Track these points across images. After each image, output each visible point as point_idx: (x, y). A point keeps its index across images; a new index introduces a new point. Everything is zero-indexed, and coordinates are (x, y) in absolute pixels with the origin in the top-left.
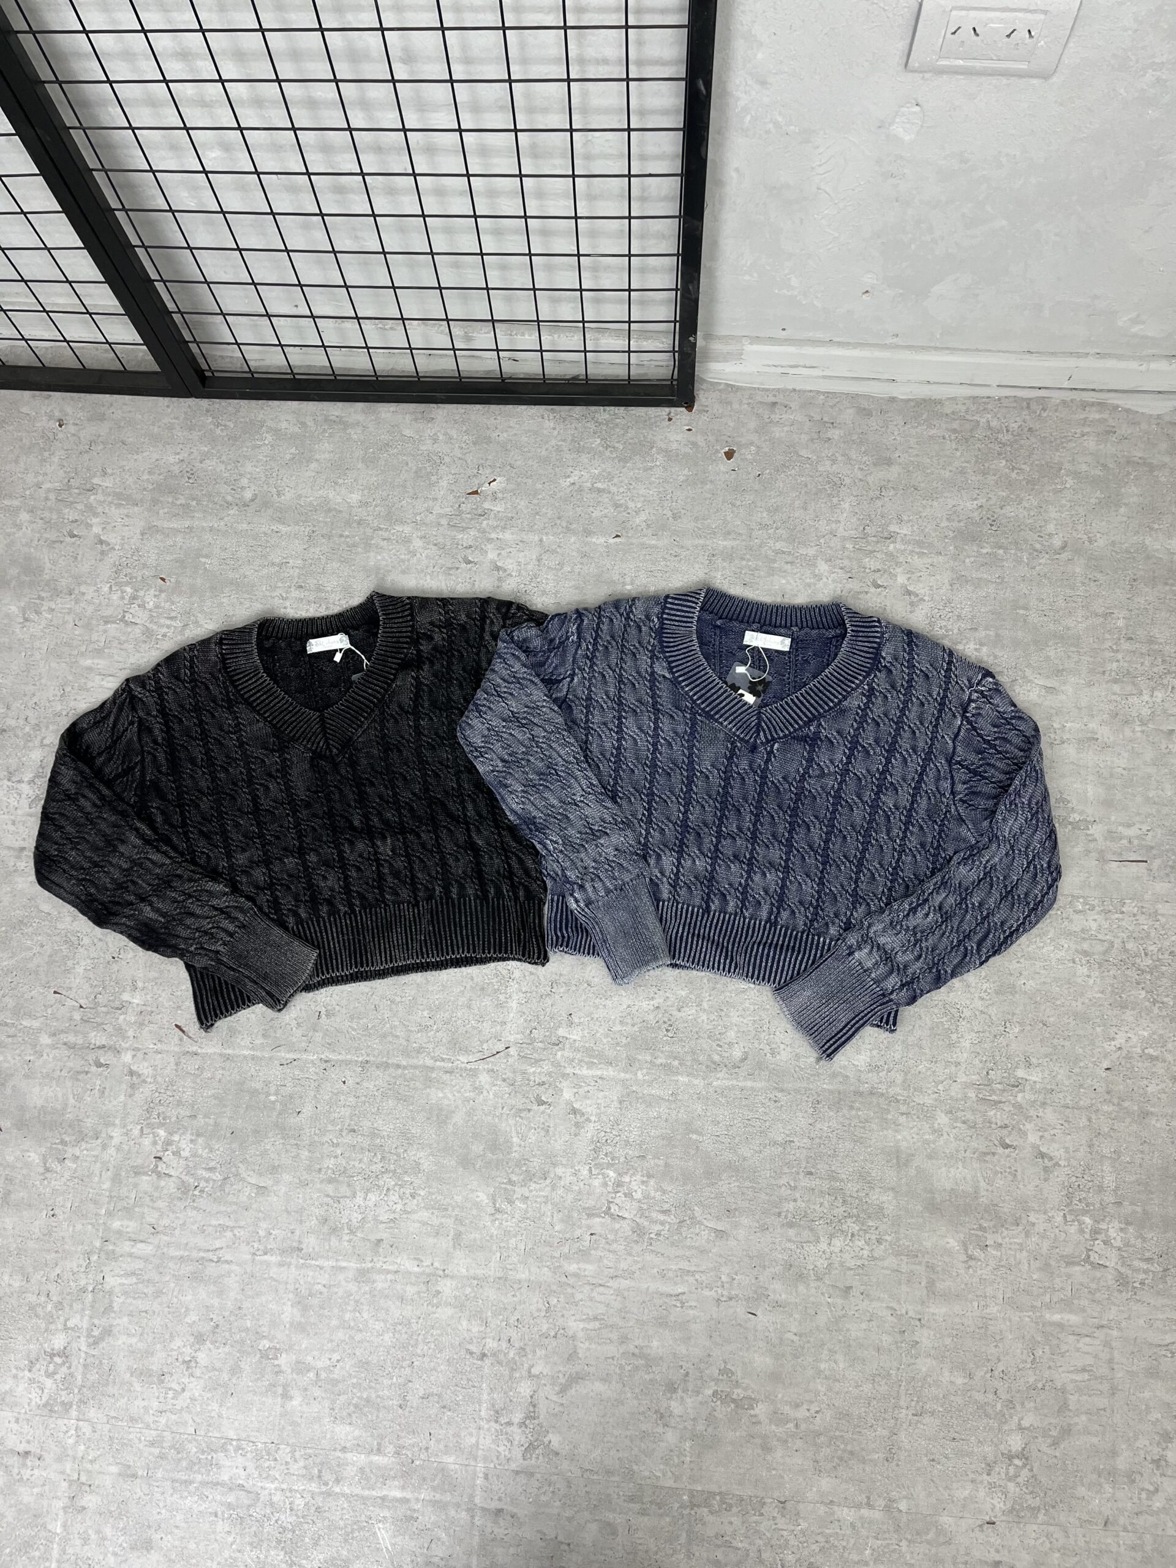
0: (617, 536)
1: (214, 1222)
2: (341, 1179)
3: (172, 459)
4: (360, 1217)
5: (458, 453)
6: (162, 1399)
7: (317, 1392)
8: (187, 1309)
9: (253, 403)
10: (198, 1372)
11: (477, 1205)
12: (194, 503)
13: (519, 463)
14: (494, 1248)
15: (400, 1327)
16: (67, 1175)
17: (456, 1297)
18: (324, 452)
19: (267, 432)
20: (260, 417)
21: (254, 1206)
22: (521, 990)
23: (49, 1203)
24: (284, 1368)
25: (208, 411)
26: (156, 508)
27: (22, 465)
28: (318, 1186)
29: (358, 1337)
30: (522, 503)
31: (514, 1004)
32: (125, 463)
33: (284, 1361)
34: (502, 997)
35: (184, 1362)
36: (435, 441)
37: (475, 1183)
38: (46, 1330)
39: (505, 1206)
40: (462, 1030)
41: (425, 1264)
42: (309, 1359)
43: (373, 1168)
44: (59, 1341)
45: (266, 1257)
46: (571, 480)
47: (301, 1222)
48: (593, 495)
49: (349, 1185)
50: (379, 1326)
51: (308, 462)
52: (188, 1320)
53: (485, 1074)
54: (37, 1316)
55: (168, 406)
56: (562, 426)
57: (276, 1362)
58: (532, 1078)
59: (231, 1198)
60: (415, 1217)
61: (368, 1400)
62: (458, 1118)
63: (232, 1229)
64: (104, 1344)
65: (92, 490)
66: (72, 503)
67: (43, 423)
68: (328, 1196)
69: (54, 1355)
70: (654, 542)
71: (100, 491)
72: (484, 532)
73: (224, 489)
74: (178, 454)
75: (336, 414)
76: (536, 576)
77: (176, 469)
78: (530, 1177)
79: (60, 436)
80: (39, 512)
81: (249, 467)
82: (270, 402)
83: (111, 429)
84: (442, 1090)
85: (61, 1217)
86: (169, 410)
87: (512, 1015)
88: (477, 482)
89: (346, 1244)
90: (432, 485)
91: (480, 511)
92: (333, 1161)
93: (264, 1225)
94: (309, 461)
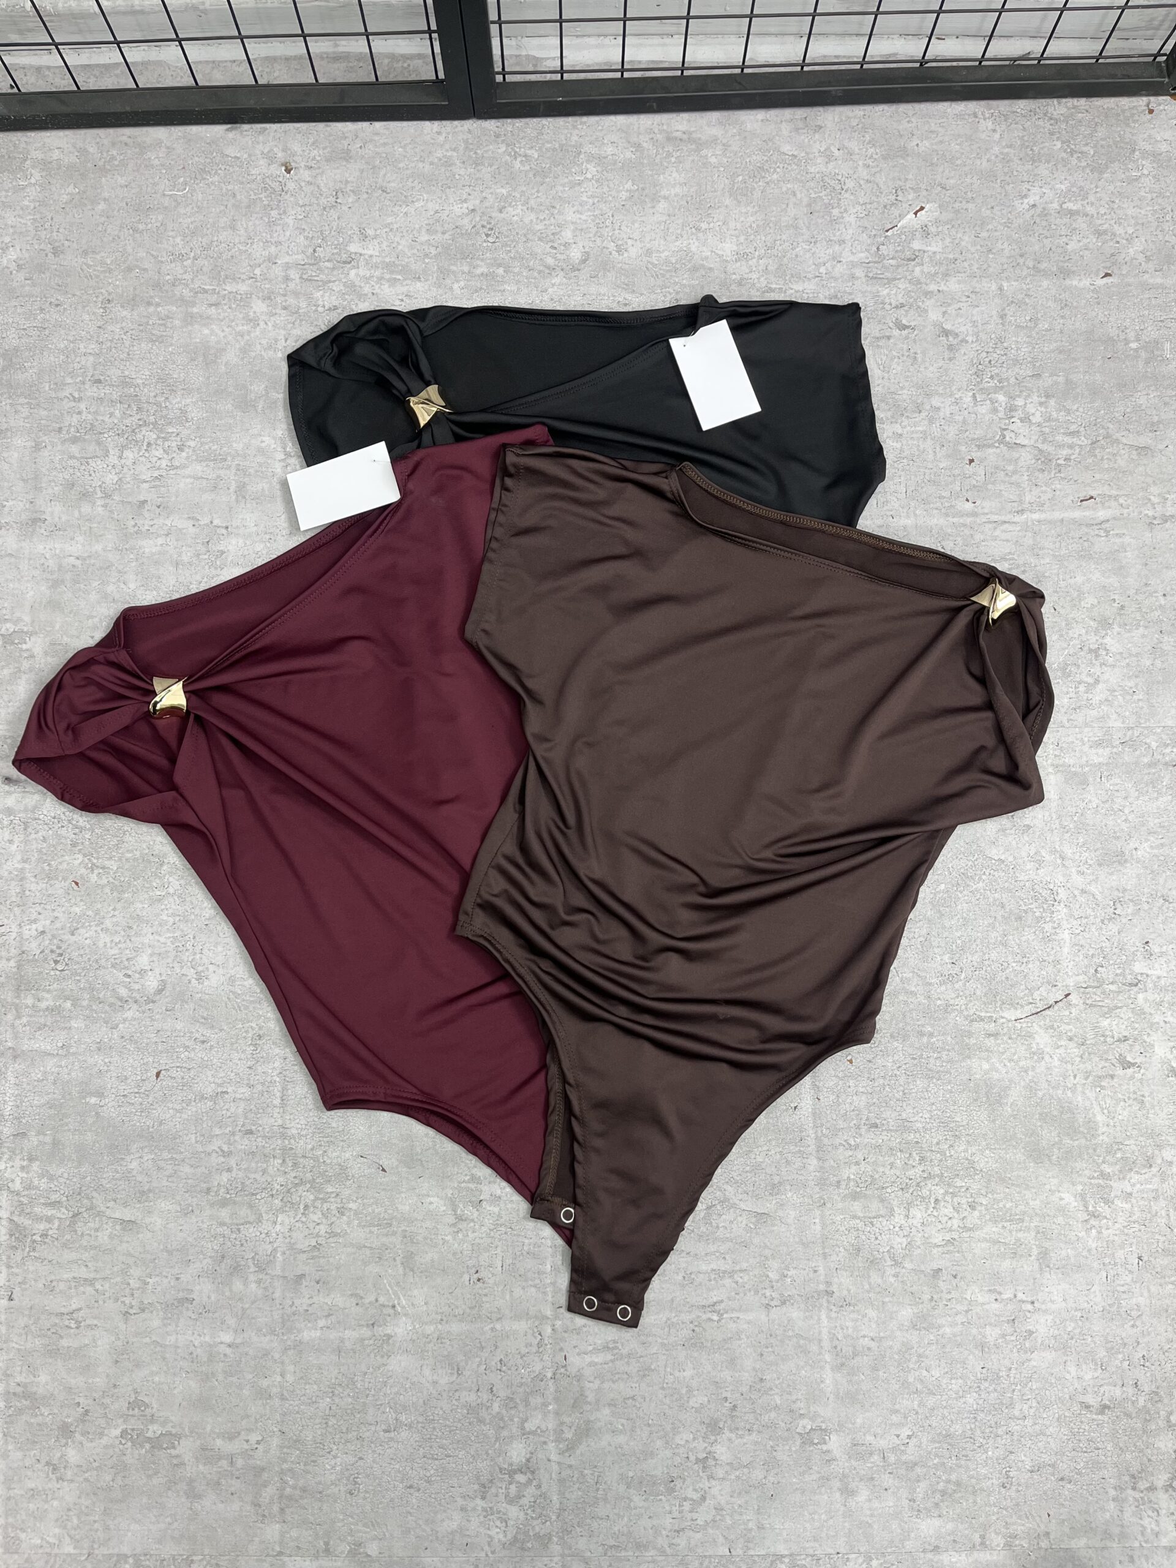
0: (1107, 275)
1: (704, 1267)
2: (868, 1192)
3: (458, 209)
4: (904, 1241)
5: (864, 173)
6: (676, 1514)
7: (888, 1480)
8: (690, 1390)
9: (561, 121)
10: (720, 1473)
11: (1062, 1210)
12: (501, 271)
13: (952, 181)
14: (1095, 1265)
15: (986, 1384)
16: (488, 1222)
17: (1055, 1338)
18: (674, 186)
19: (588, 161)
20: (575, 138)
21: (756, 1241)
22: (1071, 916)
23: (470, 1263)
24: (837, 1453)
25: (497, 136)
26: (448, 282)
27: (242, 232)
28: (840, 1205)
29: (931, 1401)
30: (966, 238)
31: (1066, 935)
32: (389, 220)
33: (835, 1443)
34: (1048, 927)
35: (698, 1461)
36: (829, 158)
37: (1055, 1181)
38: (497, 1439)
39: (1102, 1208)
40: (1001, 976)
41: (1005, 1296)
42: (869, 1438)
43: (911, 1173)
44: (517, 1452)
45: (784, 1309)
46: (1031, 200)
47: (825, 1256)
48: (1066, 220)
49: (882, 1201)
50: (956, 1385)
51: (653, 200)
52: (691, 1403)
53: (1041, 1031)
54: (481, 1421)
55: (439, 133)
56: (1004, 127)
57: (825, 1448)
58: (1107, 1033)
59: (720, 1233)
60: (977, 1234)
61: (958, 1484)
62: (1015, 1095)
63: (731, 1274)
64: (582, 1448)
65: (350, 261)
66: (325, 283)
67: (261, 168)
68: (855, 1217)
69: (515, 1472)
70: (1159, 281)
71: (362, 263)
72: (919, 282)
73: (540, 248)
74: (465, 201)
75: (680, 128)
76: (1001, 340)
77: (466, 222)
78: (1128, 1166)
79: (291, 185)
80: (279, 300)
81: (570, 215)
82: (585, 119)
83: (362, 171)
84: (988, 1060)
85: (491, 1281)
86: (441, 138)
87: (1066, 950)
88: (897, 213)
89: (892, 1280)
90: (834, 221)
91: (908, 254)
92: (854, 1168)
93: (775, 1264)
94: (655, 199)
